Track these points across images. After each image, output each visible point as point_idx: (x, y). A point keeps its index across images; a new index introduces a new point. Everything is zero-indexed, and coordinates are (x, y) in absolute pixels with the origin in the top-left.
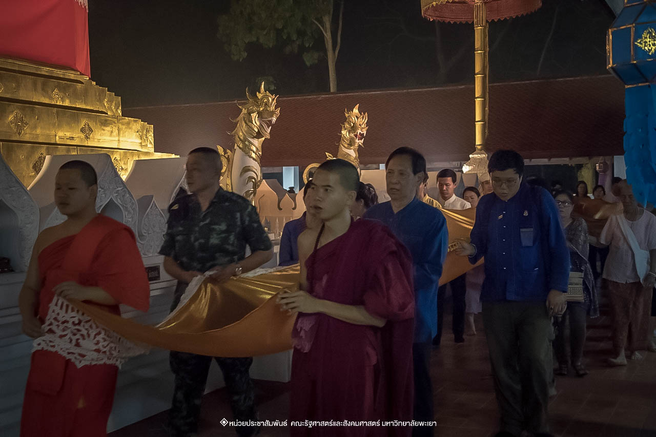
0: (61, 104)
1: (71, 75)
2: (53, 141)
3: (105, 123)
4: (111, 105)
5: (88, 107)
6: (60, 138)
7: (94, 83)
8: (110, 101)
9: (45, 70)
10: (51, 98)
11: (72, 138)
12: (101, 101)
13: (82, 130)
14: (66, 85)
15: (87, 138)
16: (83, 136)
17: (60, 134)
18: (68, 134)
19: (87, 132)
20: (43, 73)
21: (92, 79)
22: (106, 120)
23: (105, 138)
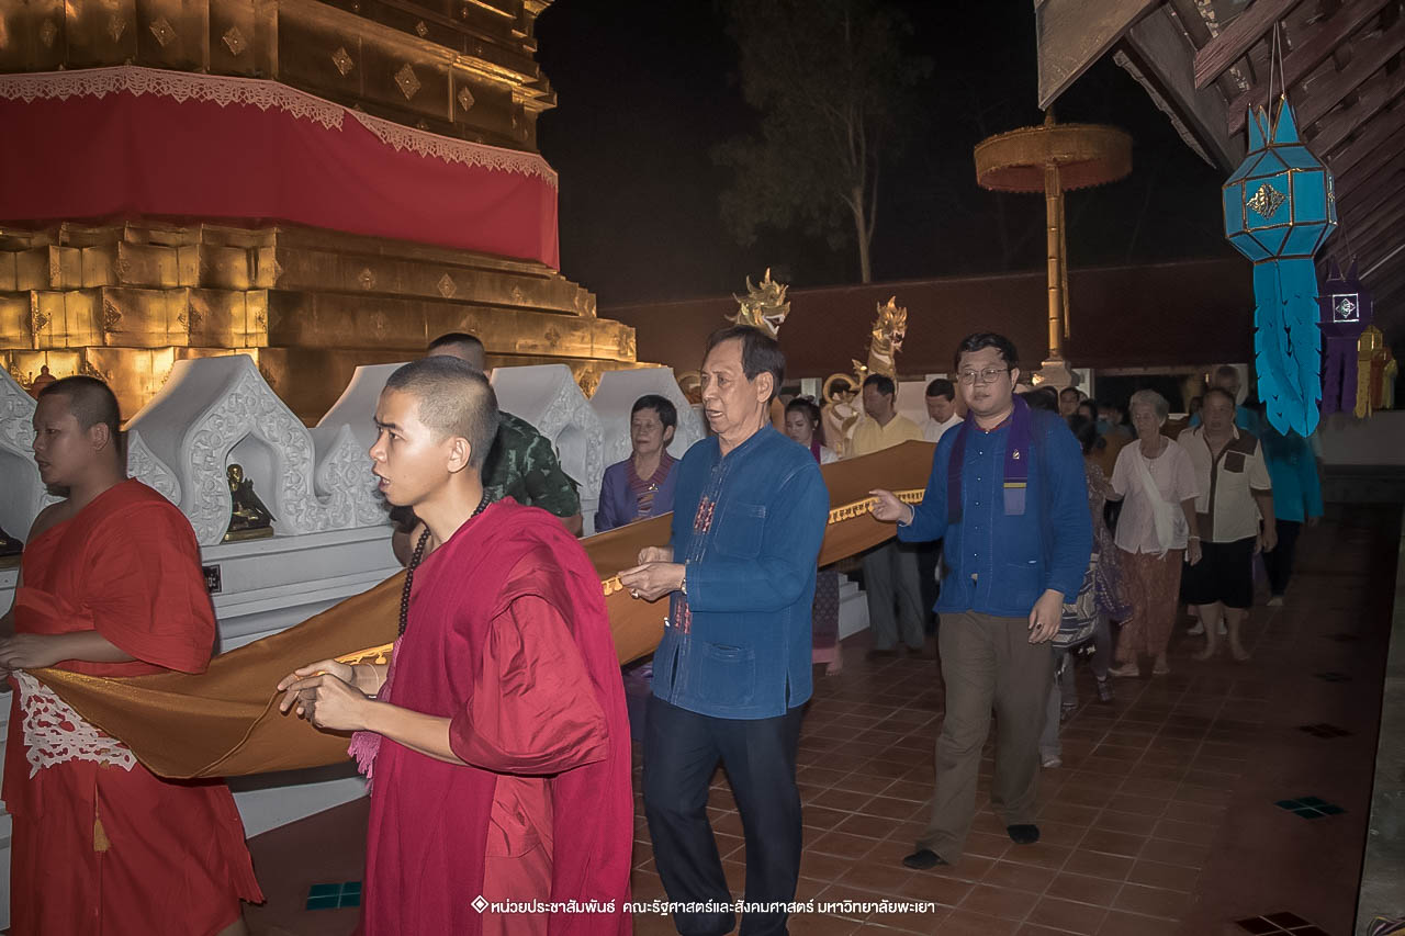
0: (523, 305)
1: (537, 270)
2: (512, 351)
3: (575, 327)
4: (583, 303)
5: (555, 308)
6: (521, 346)
7: (563, 278)
8: (582, 300)
9: (505, 265)
10: (511, 298)
11: (534, 347)
12: (571, 300)
13: (548, 337)
14: (529, 282)
15: (553, 346)
16: (548, 343)
17: (521, 341)
18: (530, 342)
19: (553, 339)
20: (503, 268)
21: (562, 272)
22: (576, 323)
23: (574, 345)
